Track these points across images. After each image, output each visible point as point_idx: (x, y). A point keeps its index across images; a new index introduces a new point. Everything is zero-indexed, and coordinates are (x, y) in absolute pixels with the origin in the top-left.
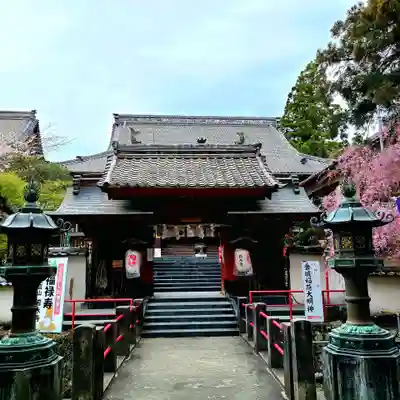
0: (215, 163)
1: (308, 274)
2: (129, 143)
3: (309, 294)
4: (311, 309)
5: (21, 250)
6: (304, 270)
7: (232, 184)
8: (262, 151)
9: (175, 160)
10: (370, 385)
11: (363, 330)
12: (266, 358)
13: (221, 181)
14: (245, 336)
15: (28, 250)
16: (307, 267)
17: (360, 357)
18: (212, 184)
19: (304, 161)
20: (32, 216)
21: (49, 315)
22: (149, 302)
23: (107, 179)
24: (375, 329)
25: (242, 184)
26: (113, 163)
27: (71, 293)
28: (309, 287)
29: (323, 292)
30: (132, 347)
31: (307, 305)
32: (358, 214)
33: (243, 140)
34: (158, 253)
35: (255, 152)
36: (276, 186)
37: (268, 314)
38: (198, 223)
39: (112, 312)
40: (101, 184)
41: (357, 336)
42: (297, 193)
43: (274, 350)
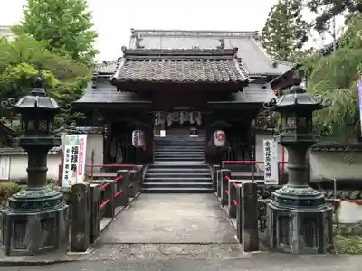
0: (200, 64)
1: (268, 149)
2: (133, 47)
3: (268, 164)
4: (269, 175)
5: (31, 124)
6: (265, 146)
7: (212, 79)
8: (239, 54)
9: (169, 62)
10: (300, 232)
11: (299, 191)
12: (227, 209)
13: (203, 77)
14: (217, 194)
15: (37, 125)
16: (268, 143)
17: (294, 211)
18: (197, 80)
19: (275, 65)
20: (37, 98)
21: (74, 176)
22: (149, 168)
23: (116, 76)
24: (309, 191)
25: (220, 80)
26: (122, 63)
27: (93, 160)
28: (268, 159)
29: (279, 163)
30: (131, 199)
31: (266, 172)
32: (301, 98)
33: (223, 45)
34: (163, 134)
35: (233, 55)
36: (247, 81)
37: (231, 178)
38: (190, 111)
39: (115, 175)
40: (111, 79)
41: (294, 195)
42: (264, 87)
43: (232, 203)
